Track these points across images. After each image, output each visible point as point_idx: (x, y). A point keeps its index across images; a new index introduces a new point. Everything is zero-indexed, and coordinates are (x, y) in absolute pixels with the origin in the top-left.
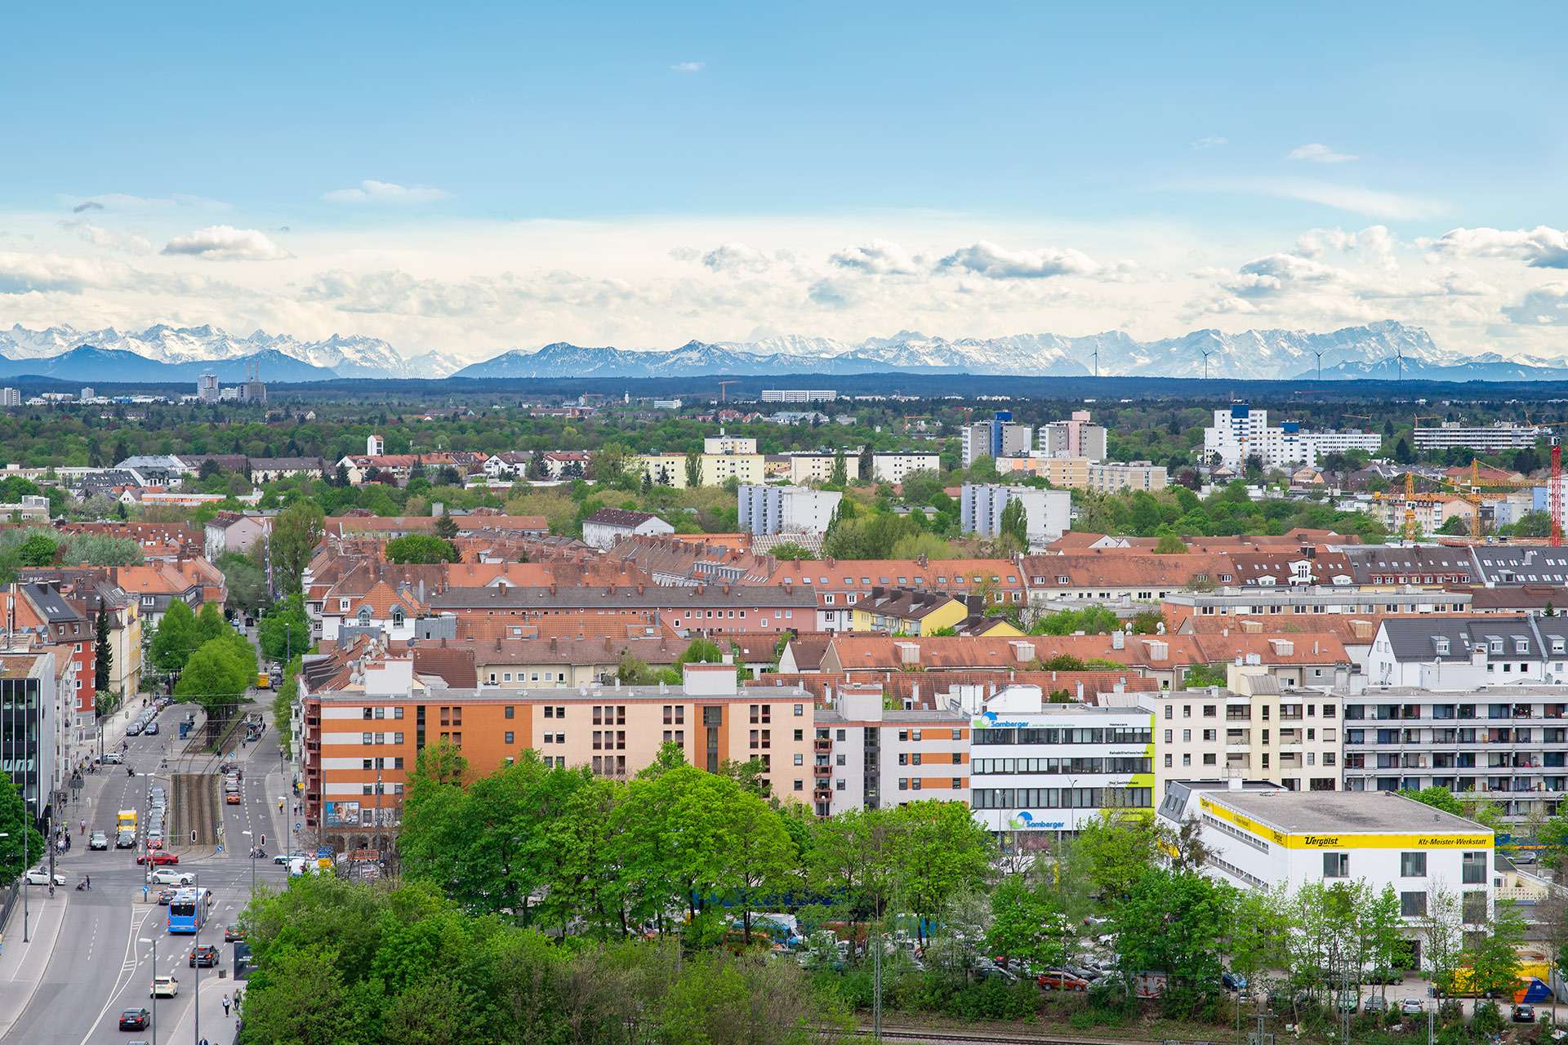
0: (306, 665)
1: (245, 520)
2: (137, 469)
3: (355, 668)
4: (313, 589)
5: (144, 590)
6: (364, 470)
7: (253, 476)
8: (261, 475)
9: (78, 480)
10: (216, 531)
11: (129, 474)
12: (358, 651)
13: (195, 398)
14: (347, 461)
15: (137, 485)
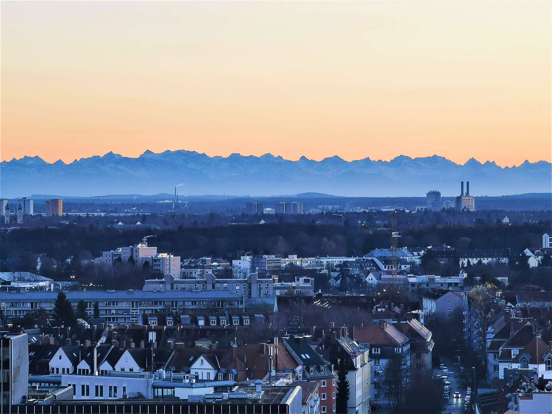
0: (481, 396)
1: (449, 293)
2: (379, 258)
3: (513, 398)
4: (493, 342)
5: (374, 343)
6: (540, 258)
7: (461, 263)
8: (465, 261)
9: (337, 266)
10: (429, 302)
11: (373, 261)
12: (516, 385)
13: (424, 207)
14: (528, 252)
15: (379, 269)
